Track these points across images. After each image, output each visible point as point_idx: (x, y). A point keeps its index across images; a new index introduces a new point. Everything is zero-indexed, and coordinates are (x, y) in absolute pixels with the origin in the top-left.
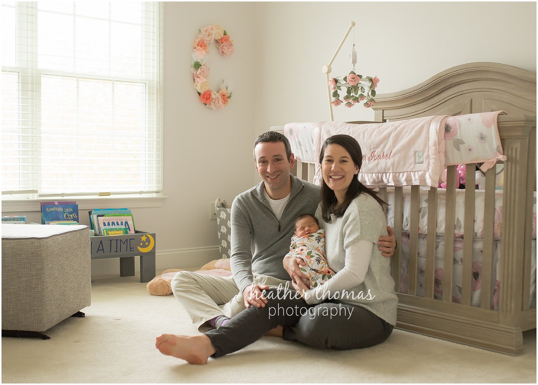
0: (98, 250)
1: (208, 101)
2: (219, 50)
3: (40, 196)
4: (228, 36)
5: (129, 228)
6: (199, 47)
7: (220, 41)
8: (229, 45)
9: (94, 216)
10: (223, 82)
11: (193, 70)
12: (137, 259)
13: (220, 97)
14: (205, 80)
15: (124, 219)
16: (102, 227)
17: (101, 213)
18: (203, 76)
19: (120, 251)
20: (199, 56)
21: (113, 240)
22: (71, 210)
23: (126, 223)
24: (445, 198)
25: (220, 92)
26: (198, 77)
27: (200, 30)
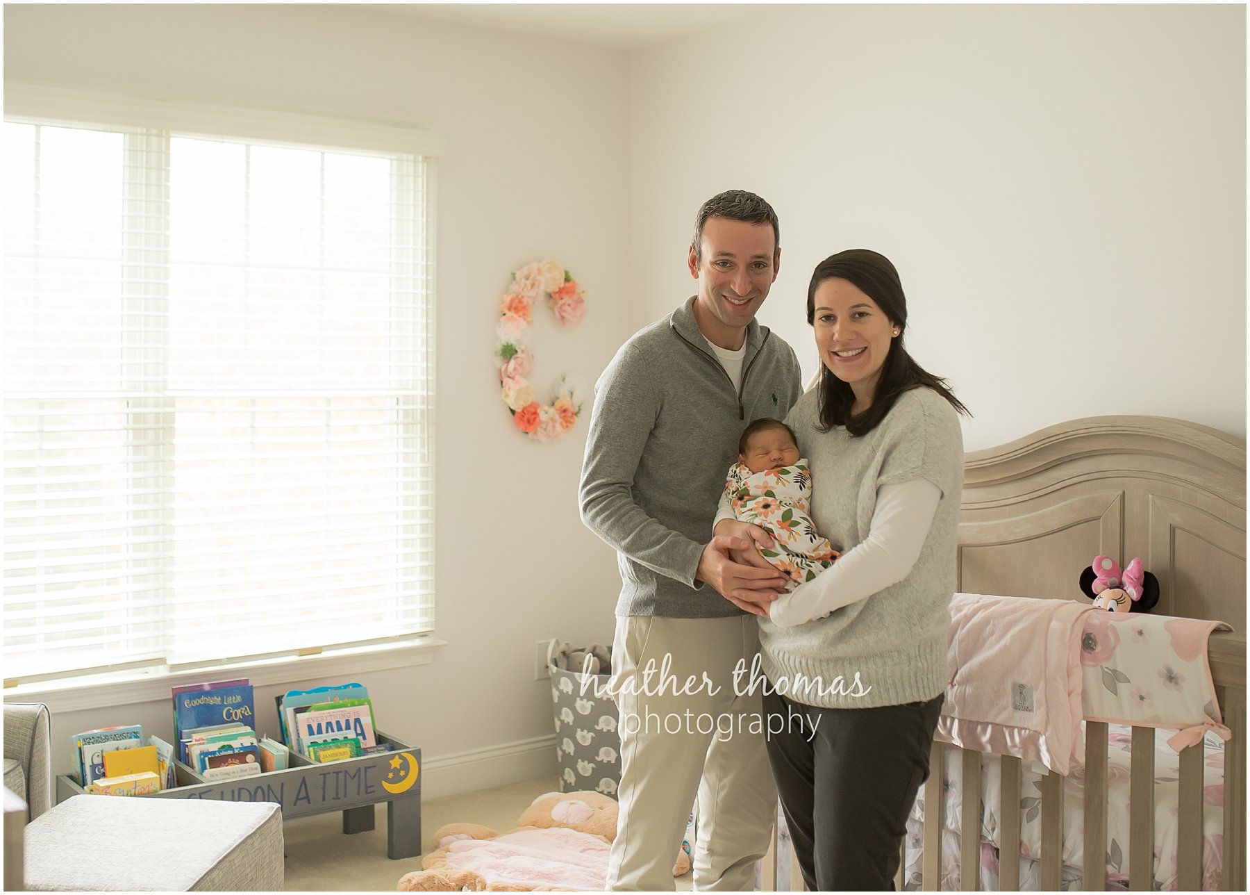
0: (298, 799)
1: (532, 427)
2: (554, 313)
3: (174, 667)
4: (574, 283)
5: (363, 734)
6: (509, 314)
7: (557, 295)
8: (577, 302)
9: (287, 709)
10: (564, 379)
11: (498, 362)
12: (381, 808)
13: (557, 417)
14: (524, 383)
15: (350, 713)
16: (306, 739)
17: (301, 701)
18: (521, 374)
19: (345, 797)
20: (512, 331)
21: (329, 773)
22: (239, 699)
23: (357, 721)
24: (1082, 787)
25: (558, 404)
26: (509, 377)
27: (514, 274)
